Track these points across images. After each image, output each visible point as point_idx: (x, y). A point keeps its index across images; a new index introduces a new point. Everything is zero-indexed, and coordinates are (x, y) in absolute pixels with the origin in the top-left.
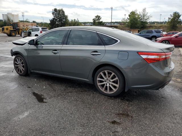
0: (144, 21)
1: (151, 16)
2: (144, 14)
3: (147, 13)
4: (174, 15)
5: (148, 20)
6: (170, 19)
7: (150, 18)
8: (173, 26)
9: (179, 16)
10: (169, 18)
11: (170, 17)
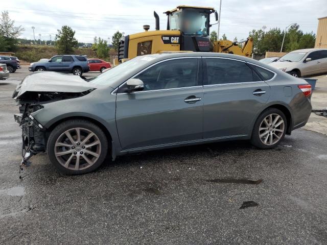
0: (10, 37)
1: (21, 28)
2: (6, 23)
3: (13, 22)
4: (63, 30)
5: (17, 35)
6: (59, 37)
7: (21, 32)
8: (67, 50)
9: (72, 34)
10: (57, 35)
11: (58, 33)
